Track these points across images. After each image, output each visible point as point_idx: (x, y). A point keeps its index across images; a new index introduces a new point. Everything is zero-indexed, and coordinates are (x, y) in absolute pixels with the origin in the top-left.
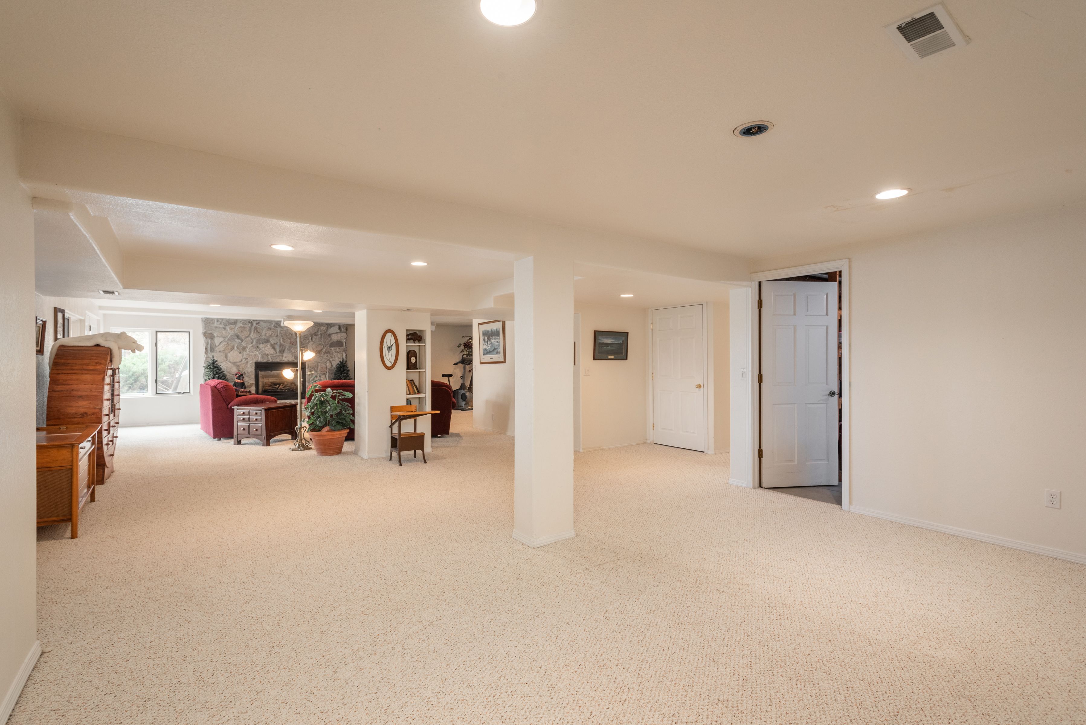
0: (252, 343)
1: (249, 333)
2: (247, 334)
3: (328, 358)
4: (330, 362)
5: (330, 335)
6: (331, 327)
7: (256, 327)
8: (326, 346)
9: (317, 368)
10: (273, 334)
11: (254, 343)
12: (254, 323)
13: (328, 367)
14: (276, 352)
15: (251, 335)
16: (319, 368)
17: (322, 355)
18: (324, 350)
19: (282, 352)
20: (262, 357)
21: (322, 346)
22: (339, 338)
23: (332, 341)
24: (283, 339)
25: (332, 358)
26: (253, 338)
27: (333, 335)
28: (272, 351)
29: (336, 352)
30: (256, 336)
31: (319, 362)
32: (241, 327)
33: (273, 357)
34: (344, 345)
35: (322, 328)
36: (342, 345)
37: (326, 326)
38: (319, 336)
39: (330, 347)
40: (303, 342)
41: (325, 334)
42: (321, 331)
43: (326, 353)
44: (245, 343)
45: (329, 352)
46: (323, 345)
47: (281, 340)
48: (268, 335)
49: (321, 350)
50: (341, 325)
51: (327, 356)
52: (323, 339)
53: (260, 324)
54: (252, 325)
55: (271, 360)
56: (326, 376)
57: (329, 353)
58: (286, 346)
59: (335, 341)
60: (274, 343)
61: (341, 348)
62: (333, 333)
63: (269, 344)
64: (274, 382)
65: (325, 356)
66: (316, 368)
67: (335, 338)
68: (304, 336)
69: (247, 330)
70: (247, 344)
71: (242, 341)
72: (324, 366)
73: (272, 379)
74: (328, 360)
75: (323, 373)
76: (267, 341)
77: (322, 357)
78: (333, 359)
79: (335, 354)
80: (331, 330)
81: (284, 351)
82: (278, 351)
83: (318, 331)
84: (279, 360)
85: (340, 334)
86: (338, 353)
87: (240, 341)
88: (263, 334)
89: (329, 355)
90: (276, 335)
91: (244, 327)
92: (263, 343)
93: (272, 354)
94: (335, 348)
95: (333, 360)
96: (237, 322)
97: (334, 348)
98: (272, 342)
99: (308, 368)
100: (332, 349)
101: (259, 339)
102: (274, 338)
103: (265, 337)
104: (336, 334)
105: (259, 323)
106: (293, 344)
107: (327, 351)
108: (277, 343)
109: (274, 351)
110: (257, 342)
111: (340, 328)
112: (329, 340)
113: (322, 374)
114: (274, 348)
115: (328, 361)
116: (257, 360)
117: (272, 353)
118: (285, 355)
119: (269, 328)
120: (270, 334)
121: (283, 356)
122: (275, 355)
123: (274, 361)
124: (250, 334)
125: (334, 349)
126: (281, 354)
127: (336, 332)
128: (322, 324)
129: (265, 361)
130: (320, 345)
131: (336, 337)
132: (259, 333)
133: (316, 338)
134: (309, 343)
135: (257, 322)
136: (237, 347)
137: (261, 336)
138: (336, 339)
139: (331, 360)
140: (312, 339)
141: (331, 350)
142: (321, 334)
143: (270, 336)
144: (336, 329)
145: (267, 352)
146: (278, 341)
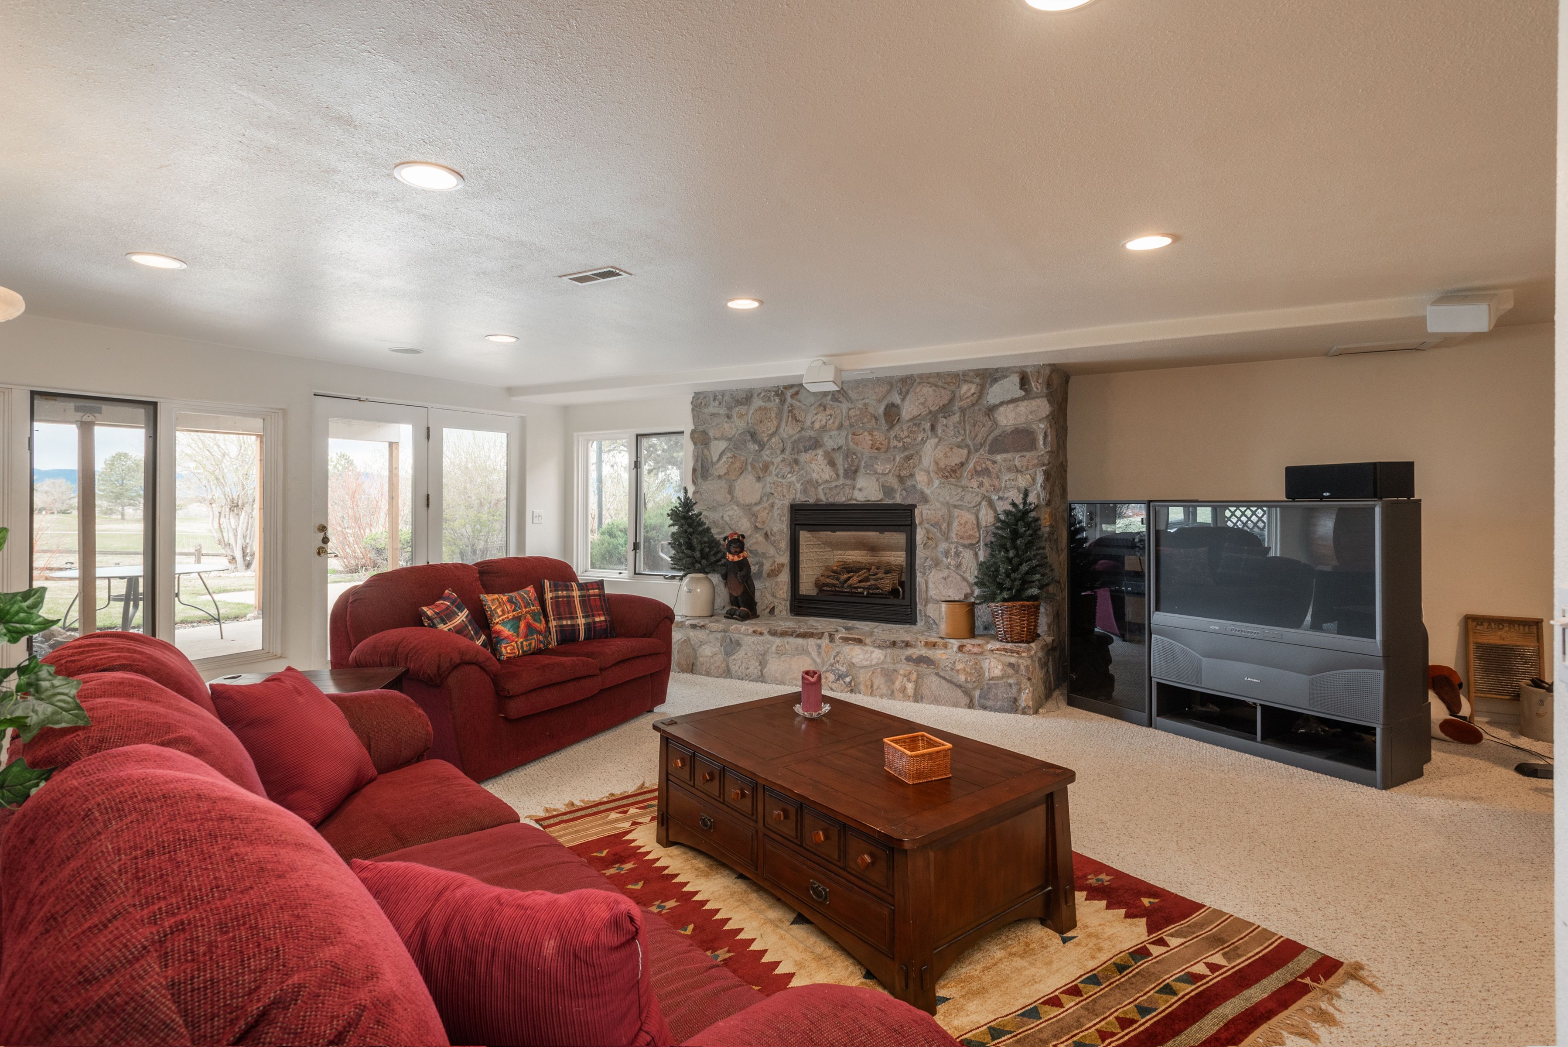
0: (783, 451)
1: (775, 423)
2: (771, 426)
3: (983, 490)
4: (991, 504)
5: (991, 410)
6: (996, 380)
7: (792, 405)
8: (977, 450)
9: (949, 525)
10: (831, 421)
11: (787, 452)
12: (789, 394)
13: (983, 524)
14: (838, 475)
15: (781, 430)
16: (955, 524)
17: (964, 482)
18: (971, 466)
19: (852, 473)
20: (805, 491)
21: (965, 451)
22: (1023, 420)
23: (997, 432)
24: (854, 434)
25: (996, 490)
26: (785, 436)
27: (1002, 409)
28: (827, 473)
29: (1009, 469)
30: (791, 432)
31: (955, 506)
32: (760, 408)
33: (831, 489)
34: (1041, 442)
35: (965, 388)
36: (1032, 445)
37: (977, 380)
38: (956, 418)
39: (992, 451)
40: (908, 440)
41: (977, 408)
42: (961, 400)
43: (977, 473)
44: (768, 452)
45: (987, 469)
46: (968, 446)
47: (850, 436)
48: (817, 426)
49: (962, 464)
50: (1029, 370)
51: (981, 485)
52: (967, 428)
53: (799, 397)
54: (783, 401)
55: (824, 499)
56: (976, 554)
57: (986, 472)
58: (862, 454)
59: (1009, 429)
60: (834, 449)
61: (1028, 454)
62: (1002, 404)
63: (820, 452)
64: (854, 562)
65: (974, 484)
66: (944, 526)
67: (1008, 418)
68: (911, 420)
69: (773, 415)
70: (771, 454)
71: (762, 446)
72: (971, 518)
73: (851, 552)
74: (984, 497)
75: (967, 542)
76: (815, 444)
77: (964, 488)
78: (1001, 494)
79: (1006, 477)
80: (996, 393)
81: (856, 471)
82: (841, 472)
83: (951, 401)
84: (844, 499)
85: (1025, 403)
86: (1018, 471)
87: (757, 448)
88: (808, 423)
89: (986, 481)
90: (837, 423)
91: (765, 408)
92: (806, 451)
93: (827, 481)
94: (1009, 456)
95: (1000, 498)
96: (752, 396)
97: (1004, 455)
98: (830, 443)
99: (921, 524)
100: (999, 458)
101: (799, 439)
102: (833, 433)
103: (811, 433)
104: (1011, 406)
105: (797, 393)
106: (878, 449)
107: (979, 469)
108: (840, 448)
109: (832, 473)
110: (793, 449)
111: (1024, 381)
112: (986, 429)
113: (965, 546)
114: (832, 463)
115: (984, 503)
116: (794, 499)
117: (827, 477)
118: (861, 482)
119: (820, 405)
120: (823, 422)
121: (854, 488)
122: (834, 484)
123: (831, 500)
124: (778, 427)
125: (1005, 460)
126: (849, 482)
127: (1009, 398)
128: (965, 373)
129: (812, 501)
130: (959, 447)
131: (1011, 415)
132: (797, 421)
133: (946, 426)
134: (924, 441)
135: (794, 390)
136: (752, 464)
137: (802, 429)
138: (1010, 423)
139: (995, 497)
140: (933, 428)
141: (994, 462)
142: (963, 411)
143: (824, 429)
144: (1010, 387)
145: (815, 476)
146: (841, 442)
